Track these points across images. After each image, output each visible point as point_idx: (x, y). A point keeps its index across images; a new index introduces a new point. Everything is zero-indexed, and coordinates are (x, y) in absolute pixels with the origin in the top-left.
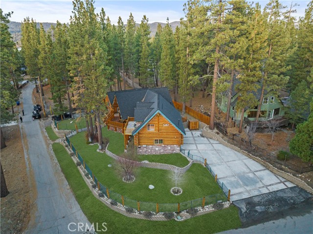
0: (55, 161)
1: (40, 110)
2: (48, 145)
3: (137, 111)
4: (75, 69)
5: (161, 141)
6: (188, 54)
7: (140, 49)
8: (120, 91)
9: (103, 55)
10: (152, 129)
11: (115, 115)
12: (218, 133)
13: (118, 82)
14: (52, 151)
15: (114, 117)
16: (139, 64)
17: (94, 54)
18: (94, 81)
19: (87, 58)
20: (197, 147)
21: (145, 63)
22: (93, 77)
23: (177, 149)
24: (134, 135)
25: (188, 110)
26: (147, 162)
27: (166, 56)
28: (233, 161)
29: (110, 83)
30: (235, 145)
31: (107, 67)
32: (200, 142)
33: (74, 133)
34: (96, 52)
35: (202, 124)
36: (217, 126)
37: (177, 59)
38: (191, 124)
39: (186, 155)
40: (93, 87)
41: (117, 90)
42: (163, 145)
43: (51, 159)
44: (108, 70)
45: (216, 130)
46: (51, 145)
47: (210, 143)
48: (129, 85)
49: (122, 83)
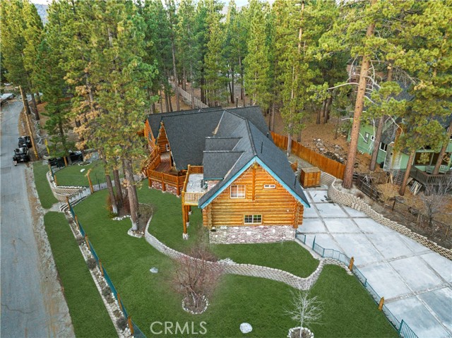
0: (46, 253)
1: (29, 145)
2: (36, 216)
3: (208, 155)
4: (77, 69)
5: (258, 219)
6: (302, 43)
7: (206, 35)
8: (170, 113)
9: (134, 38)
10: (240, 195)
11: (163, 158)
12: (361, 197)
13: (166, 96)
14: (43, 231)
15: (161, 162)
16: (204, 62)
17: (115, 34)
18: (116, 94)
19: (99, 42)
20: (325, 226)
21: (215, 60)
22: (115, 85)
23: (288, 234)
24: (203, 207)
25: (297, 148)
26: (230, 262)
27: (258, 46)
28: (402, 257)
29: (153, 98)
30: (400, 222)
31: (146, 66)
32: (329, 215)
33: (86, 193)
34: (120, 29)
35: (326, 176)
36: (358, 181)
37: (278, 53)
38: (306, 177)
39: (308, 246)
40: (115, 106)
41: (165, 111)
42: (262, 227)
43: (39, 248)
44: (147, 71)
45: (355, 190)
46: (42, 217)
47: (349, 217)
48: (184, 102)
49: (173, 99)
